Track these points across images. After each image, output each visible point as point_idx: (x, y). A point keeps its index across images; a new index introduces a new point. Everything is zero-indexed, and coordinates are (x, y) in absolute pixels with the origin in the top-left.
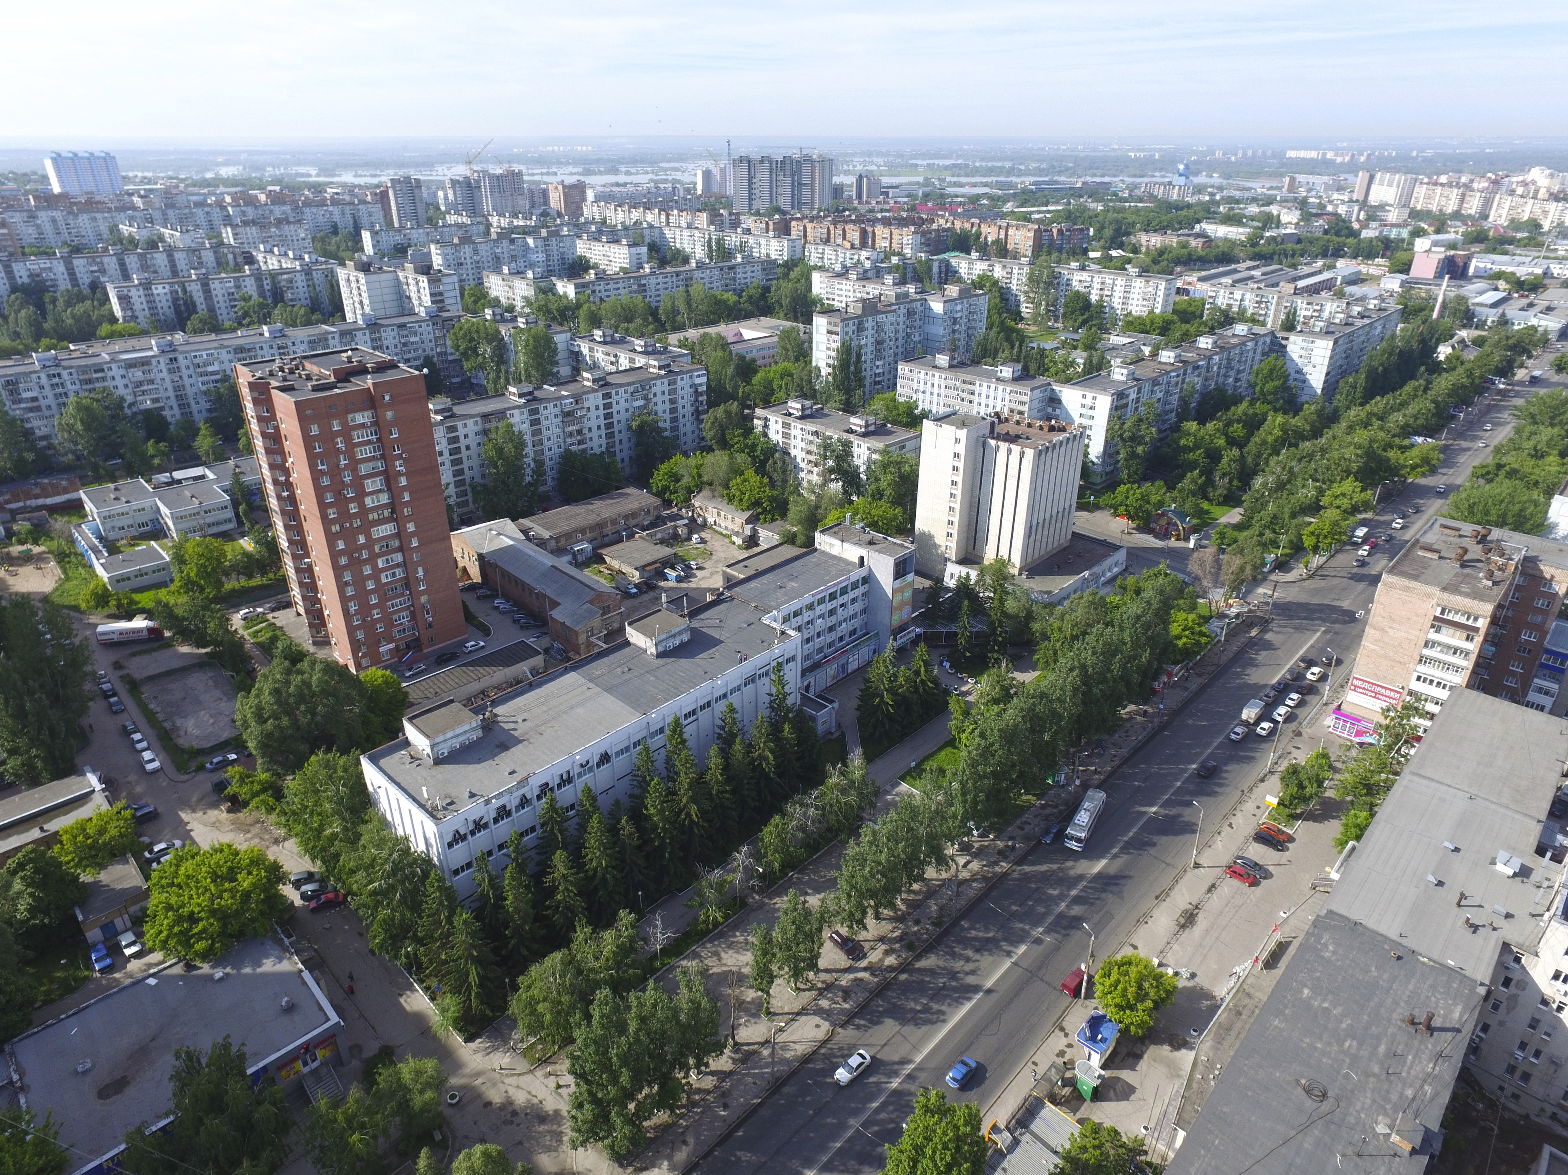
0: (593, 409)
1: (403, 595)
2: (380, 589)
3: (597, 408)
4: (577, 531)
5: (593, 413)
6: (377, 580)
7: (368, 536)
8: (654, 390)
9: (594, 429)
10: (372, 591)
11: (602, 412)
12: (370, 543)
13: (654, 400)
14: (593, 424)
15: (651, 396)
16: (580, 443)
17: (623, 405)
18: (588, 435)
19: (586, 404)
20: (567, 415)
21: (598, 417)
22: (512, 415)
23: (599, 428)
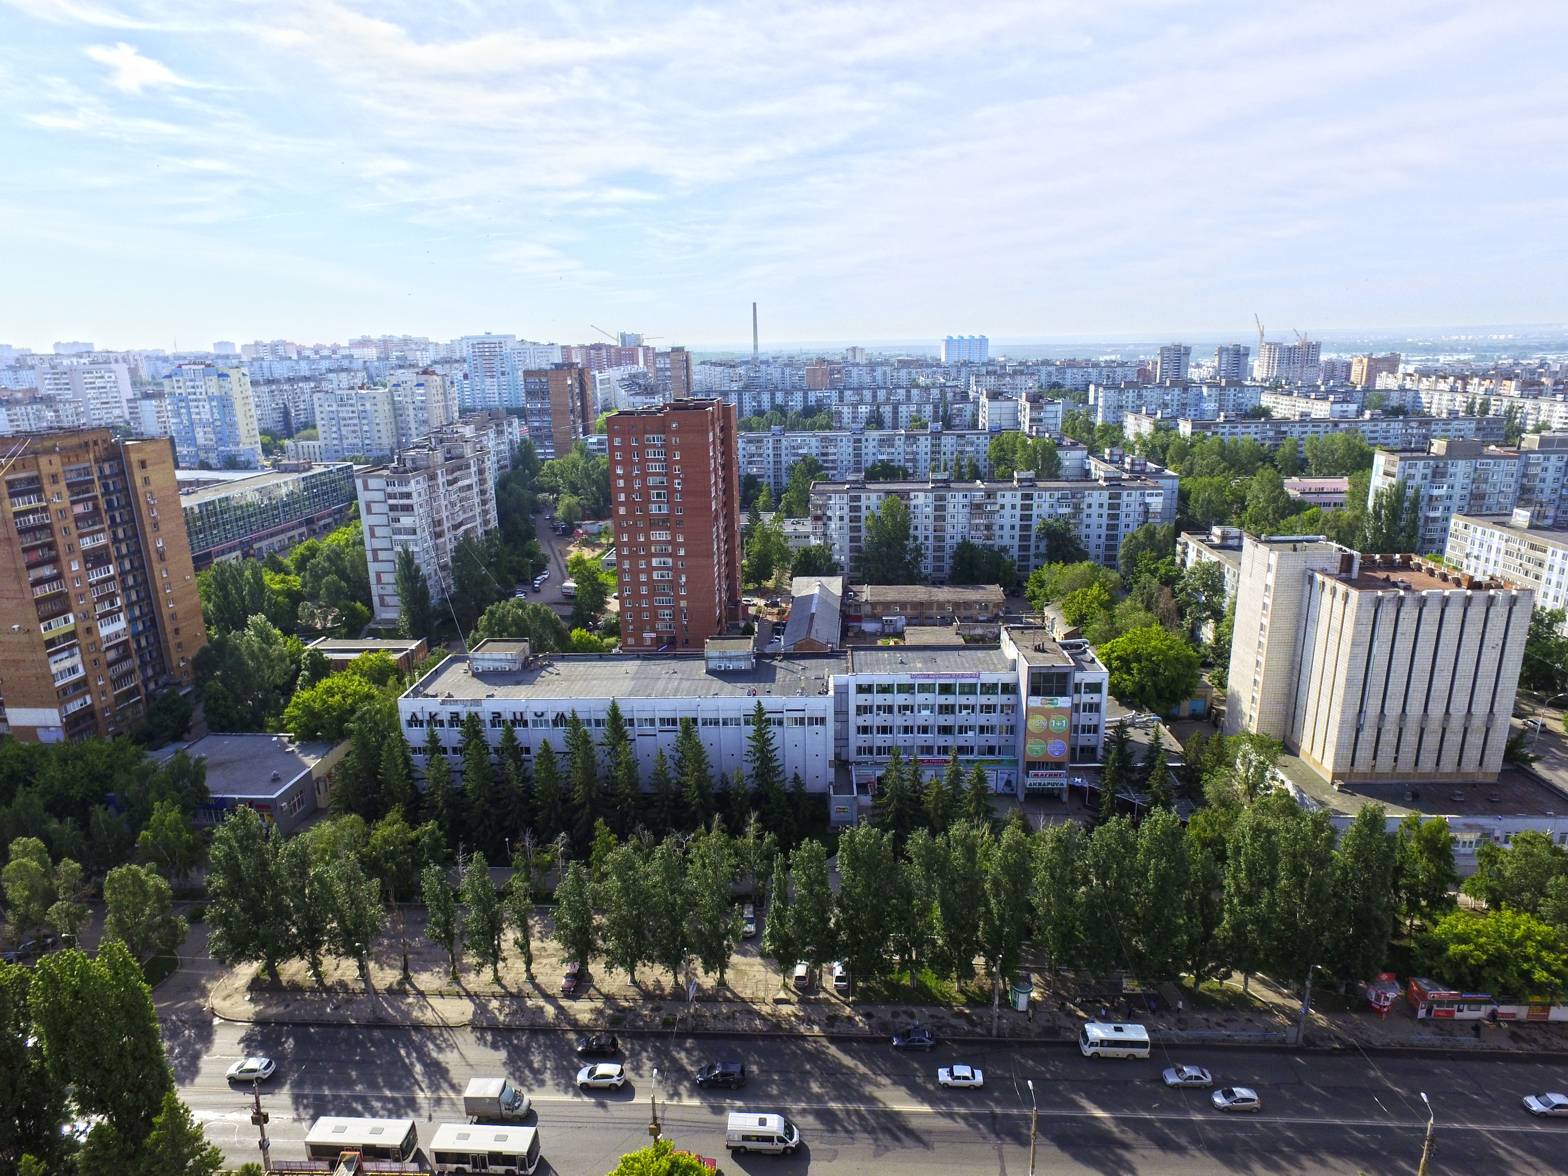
0: (1008, 507)
1: (667, 595)
2: (650, 582)
3: (1013, 507)
4: (895, 603)
5: (1007, 511)
6: (650, 576)
7: (647, 537)
8: (1088, 500)
9: (1007, 528)
10: (644, 583)
11: (1018, 512)
12: (648, 543)
13: (1087, 511)
14: (1007, 522)
15: (1084, 506)
16: (988, 538)
17: (1045, 509)
18: (998, 533)
19: (1000, 501)
20: (976, 508)
21: (1013, 516)
22: (916, 497)
23: (1013, 527)
